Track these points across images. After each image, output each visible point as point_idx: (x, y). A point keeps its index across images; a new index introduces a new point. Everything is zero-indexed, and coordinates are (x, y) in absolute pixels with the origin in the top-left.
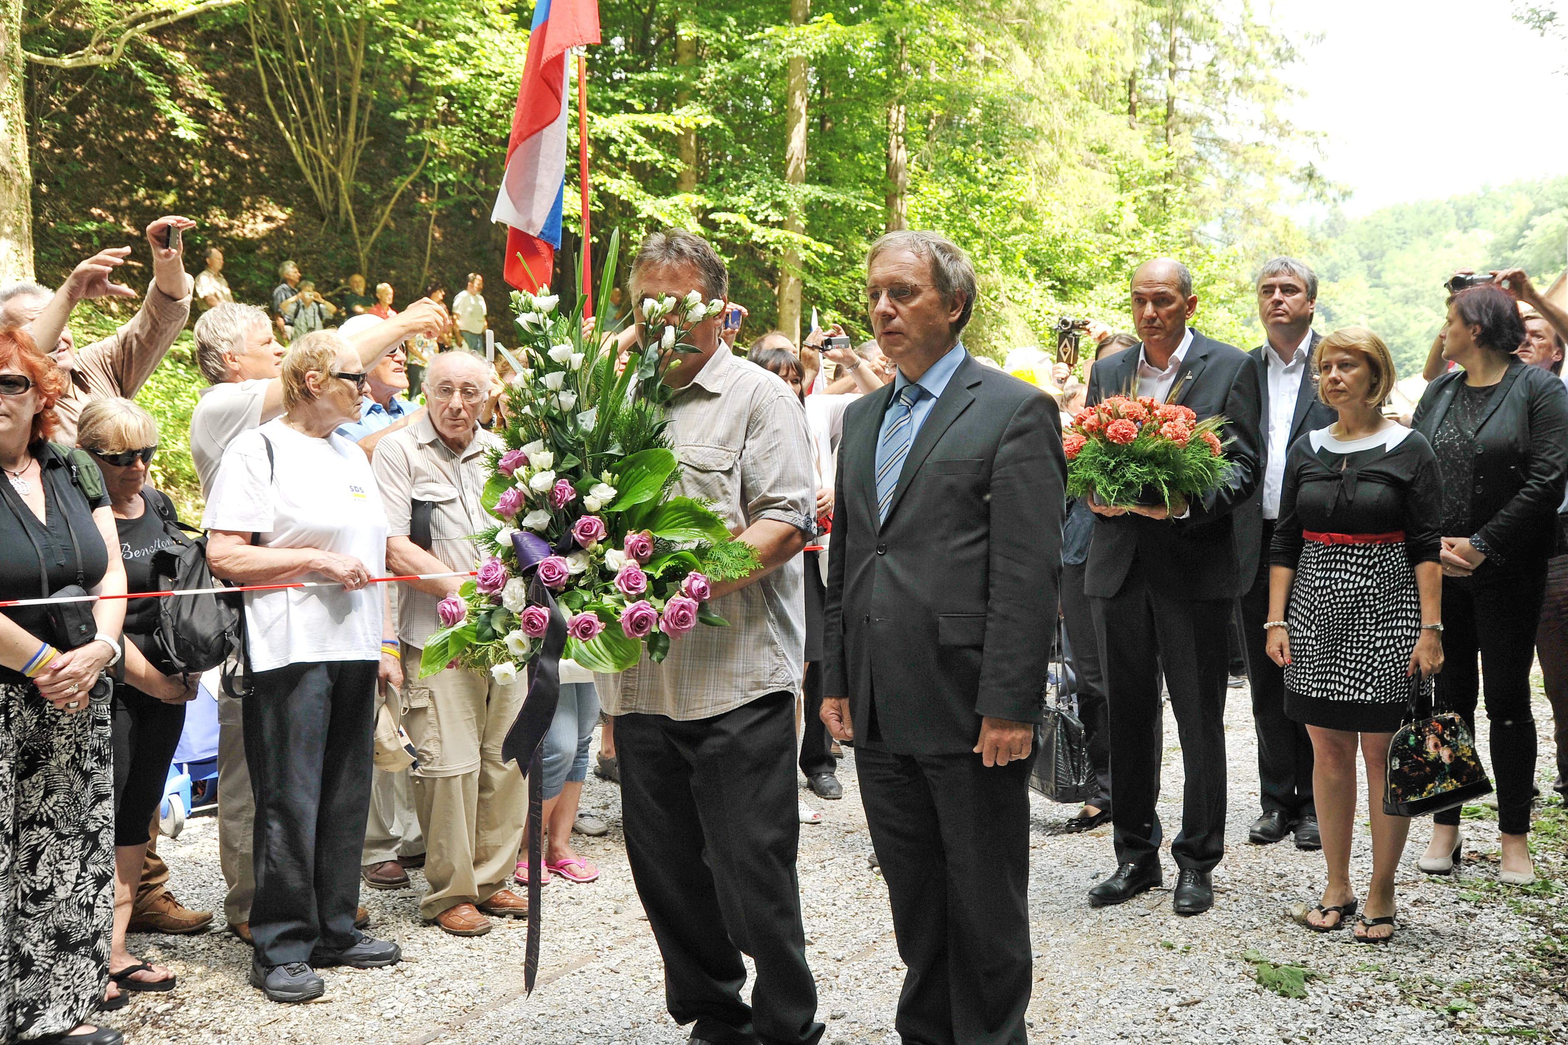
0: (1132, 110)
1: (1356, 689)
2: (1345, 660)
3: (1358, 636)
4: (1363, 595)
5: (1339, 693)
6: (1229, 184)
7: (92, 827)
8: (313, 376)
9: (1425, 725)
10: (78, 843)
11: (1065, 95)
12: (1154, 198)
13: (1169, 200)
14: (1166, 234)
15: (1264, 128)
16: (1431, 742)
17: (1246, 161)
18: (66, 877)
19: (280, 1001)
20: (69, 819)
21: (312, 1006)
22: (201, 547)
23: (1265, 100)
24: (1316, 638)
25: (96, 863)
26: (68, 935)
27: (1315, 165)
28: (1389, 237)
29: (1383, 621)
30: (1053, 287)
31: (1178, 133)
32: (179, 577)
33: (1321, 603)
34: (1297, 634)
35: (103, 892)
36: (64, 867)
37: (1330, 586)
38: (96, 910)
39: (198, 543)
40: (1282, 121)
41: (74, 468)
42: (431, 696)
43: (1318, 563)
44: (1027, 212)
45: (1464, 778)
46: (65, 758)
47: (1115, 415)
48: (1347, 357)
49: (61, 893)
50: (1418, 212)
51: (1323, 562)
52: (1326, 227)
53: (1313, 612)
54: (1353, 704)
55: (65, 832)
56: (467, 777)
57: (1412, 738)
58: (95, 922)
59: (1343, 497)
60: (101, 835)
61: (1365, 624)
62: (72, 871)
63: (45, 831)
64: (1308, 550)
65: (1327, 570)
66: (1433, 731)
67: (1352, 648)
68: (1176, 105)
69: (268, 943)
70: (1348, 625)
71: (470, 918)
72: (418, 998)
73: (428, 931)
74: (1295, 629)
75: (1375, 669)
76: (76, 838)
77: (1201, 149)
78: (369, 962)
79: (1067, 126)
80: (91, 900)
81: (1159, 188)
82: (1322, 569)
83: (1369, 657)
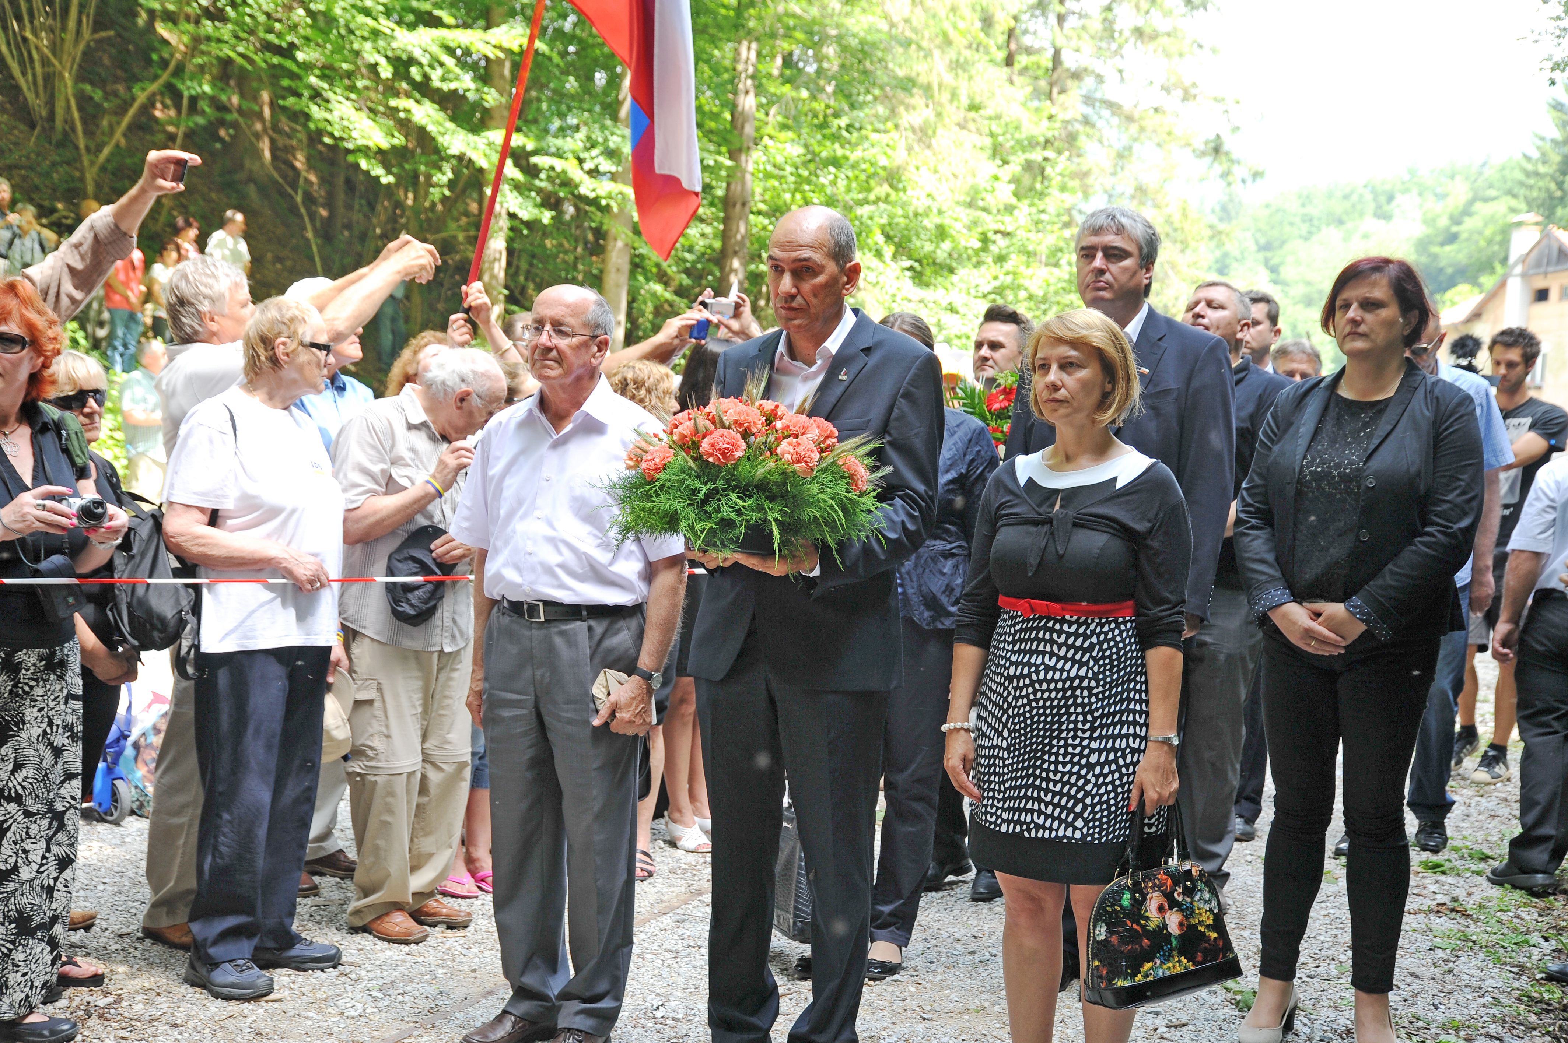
0: (1009, 61)
1: (1061, 821)
2: (1048, 780)
3: (1066, 746)
4: (1074, 689)
5: (1038, 827)
6: (1120, 156)
7: (59, 807)
8: (284, 344)
9: (1147, 878)
10: (45, 822)
11: (948, 42)
12: (1028, 166)
13: (1048, 171)
14: (1043, 211)
15: (1166, 89)
16: (1154, 901)
17: (1142, 129)
18: (31, 856)
19: (228, 998)
20: (37, 796)
21: (263, 1004)
22: (157, 520)
23: (1168, 55)
24: (1007, 749)
25: (59, 845)
26: (30, 918)
27: (1224, 138)
28: (1292, 224)
29: (1102, 726)
30: (911, 268)
31: (1062, 91)
32: (134, 551)
33: (1016, 699)
34: (986, 742)
35: (65, 875)
36: (29, 847)
37: (1029, 675)
38: (56, 894)
39: (153, 516)
40: (1187, 83)
41: (64, 432)
42: (380, 690)
43: (1014, 642)
44: (893, 178)
45: (1199, 957)
46: (36, 732)
47: (717, 422)
48: (1073, 353)
49: (25, 873)
50: (1330, 196)
51: (1021, 640)
52: (1218, 208)
53: (1005, 711)
54: (1056, 843)
55: (33, 809)
56: (411, 774)
57: (1127, 896)
58: (54, 906)
59: (1051, 549)
60: (67, 815)
61: (1076, 729)
62: (37, 851)
63: (12, 807)
64: (1004, 625)
65: (1025, 652)
66: (1159, 887)
67: (1056, 763)
68: (1065, 56)
69: (210, 941)
70: (1053, 732)
71: (405, 925)
72: (375, 999)
73: (358, 938)
74: (984, 735)
75: (1087, 794)
76: (44, 816)
77: (1088, 110)
78: (310, 965)
79: (949, 78)
80: (52, 882)
81: (1037, 155)
82: (1020, 651)
83: (1080, 777)
